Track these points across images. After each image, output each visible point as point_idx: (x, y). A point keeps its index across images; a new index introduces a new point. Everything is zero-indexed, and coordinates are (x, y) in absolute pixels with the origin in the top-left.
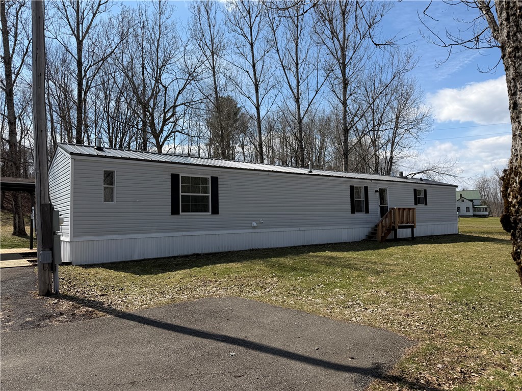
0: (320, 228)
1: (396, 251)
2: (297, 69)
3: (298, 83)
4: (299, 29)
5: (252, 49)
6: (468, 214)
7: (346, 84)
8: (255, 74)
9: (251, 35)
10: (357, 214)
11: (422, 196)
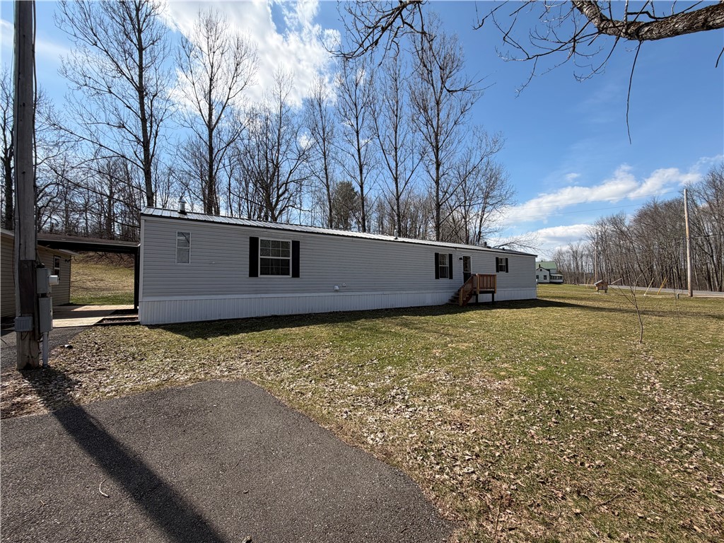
0: (404, 292)
1: (473, 316)
2: (396, 152)
3: (397, 164)
4: (398, 118)
5: (358, 136)
6: (545, 281)
7: (438, 165)
8: (360, 157)
9: (357, 124)
10: (442, 280)
11: (504, 264)
